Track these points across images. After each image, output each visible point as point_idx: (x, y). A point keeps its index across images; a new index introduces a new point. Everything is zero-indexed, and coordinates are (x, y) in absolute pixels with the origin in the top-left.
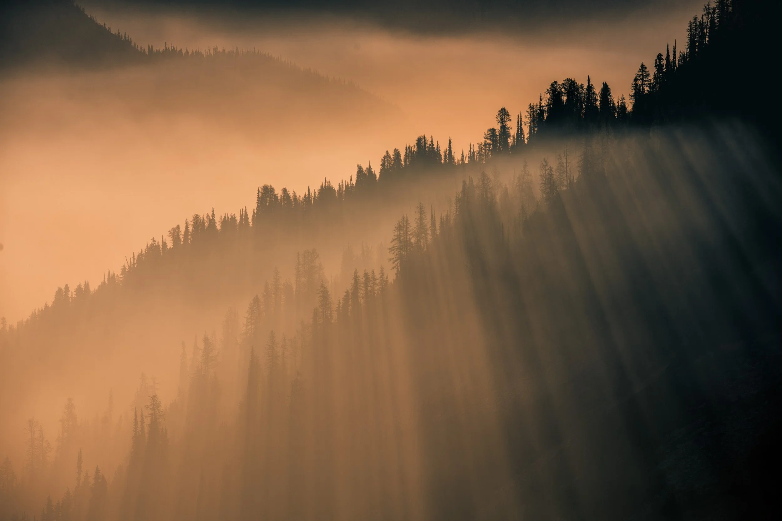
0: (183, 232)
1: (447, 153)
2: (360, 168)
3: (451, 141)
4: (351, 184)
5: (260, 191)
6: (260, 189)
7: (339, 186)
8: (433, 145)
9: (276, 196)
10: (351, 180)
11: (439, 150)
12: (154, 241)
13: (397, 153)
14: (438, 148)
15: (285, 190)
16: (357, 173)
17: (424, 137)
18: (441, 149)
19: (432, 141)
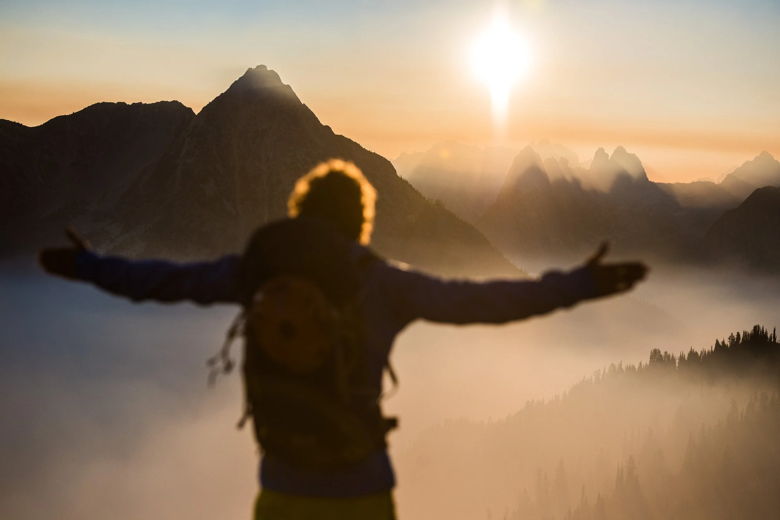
0: (602, 373)
1: (773, 336)
2: (717, 341)
3: (776, 329)
4: (712, 350)
5: (652, 352)
6: (652, 351)
7: (701, 352)
8: (763, 331)
9: (661, 356)
10: (712, 348)
11: (767, 334)
12: (585, 378)
13: (738, 334)
14: (766, 333)
15: (666, 353)
16: (716, 344)
17: (759, 326)
18: (768, 333)
19: (763, 328)
